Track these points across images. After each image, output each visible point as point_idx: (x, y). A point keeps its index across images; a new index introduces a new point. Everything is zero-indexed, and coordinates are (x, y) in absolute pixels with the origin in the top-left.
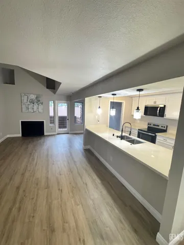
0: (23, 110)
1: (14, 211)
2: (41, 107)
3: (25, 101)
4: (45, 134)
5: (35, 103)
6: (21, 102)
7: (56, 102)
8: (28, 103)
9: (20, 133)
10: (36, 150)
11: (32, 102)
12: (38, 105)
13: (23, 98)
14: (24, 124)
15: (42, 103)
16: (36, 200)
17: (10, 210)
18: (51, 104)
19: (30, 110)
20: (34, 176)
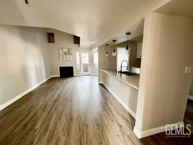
0: (60, 59)
1: (53, 110)
2: (71, 56)
3: (61, 53)
4: (74, 75)
5: (67, 55)
6: (59, 54)
7: (81, 53)
8: (63, 55)
9: (59, 75)
10: (67, 84)
11: (65, 54)
12: (69, 55)
13: (60, 52)
14: (61, 68)
15: (72, 54)
16: (65, 106)
17: (51, 109)
18: (77, 54)
19: (64, 59)
20: (65, 96)
